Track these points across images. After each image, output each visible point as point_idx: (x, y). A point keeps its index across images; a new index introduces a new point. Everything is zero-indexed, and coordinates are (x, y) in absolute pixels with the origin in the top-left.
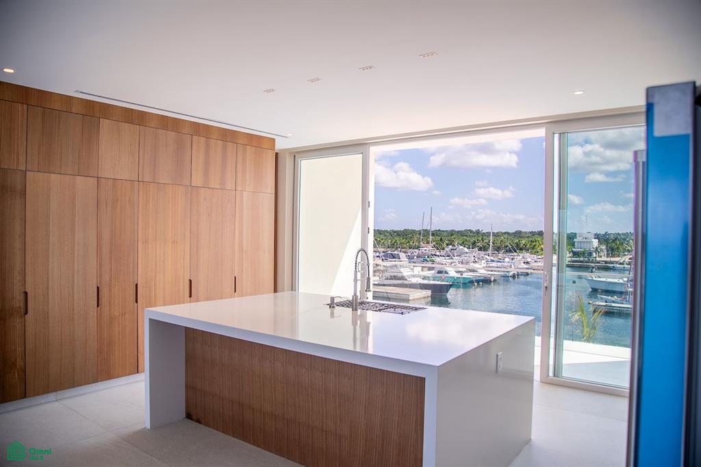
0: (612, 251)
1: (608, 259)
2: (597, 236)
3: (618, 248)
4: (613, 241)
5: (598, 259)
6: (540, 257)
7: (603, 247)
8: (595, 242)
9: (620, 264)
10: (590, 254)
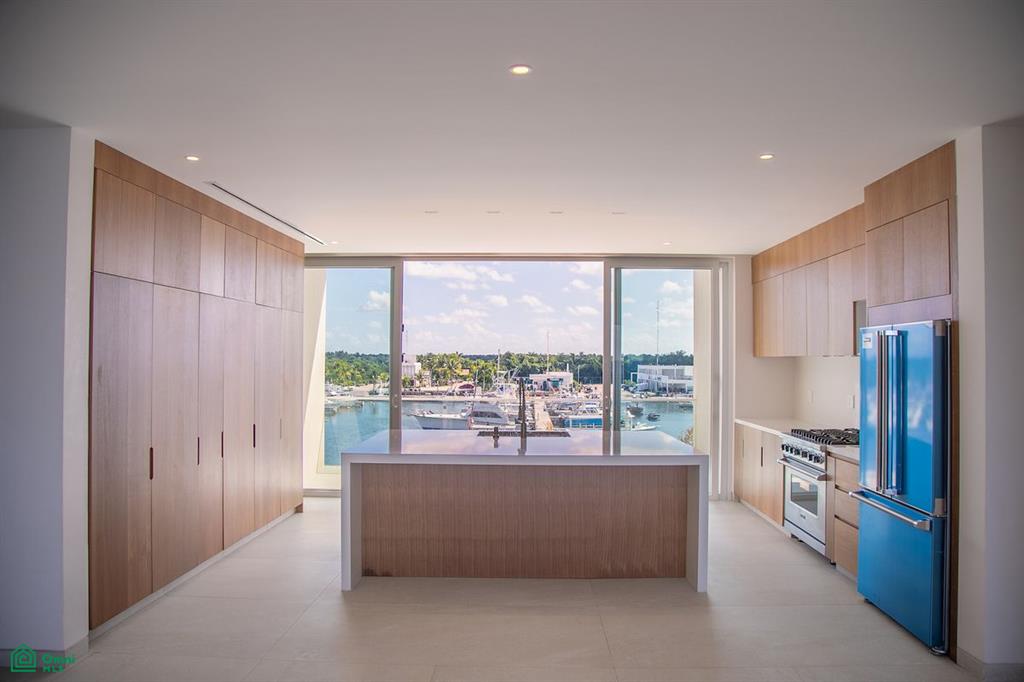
0: (437, 378)
1: (434, 389)
2: (420, 359)
3: (445, 374)
4: (441, 364)
5: (423, 389)
6: (346, 388)
7: (428, 373)
8: (418, 366)
9: (450, 394)
10: (412, 383)
